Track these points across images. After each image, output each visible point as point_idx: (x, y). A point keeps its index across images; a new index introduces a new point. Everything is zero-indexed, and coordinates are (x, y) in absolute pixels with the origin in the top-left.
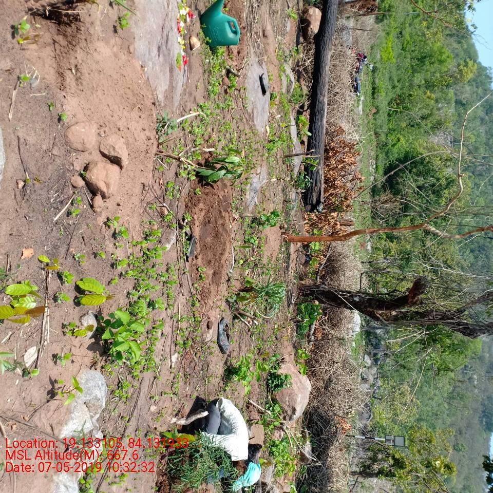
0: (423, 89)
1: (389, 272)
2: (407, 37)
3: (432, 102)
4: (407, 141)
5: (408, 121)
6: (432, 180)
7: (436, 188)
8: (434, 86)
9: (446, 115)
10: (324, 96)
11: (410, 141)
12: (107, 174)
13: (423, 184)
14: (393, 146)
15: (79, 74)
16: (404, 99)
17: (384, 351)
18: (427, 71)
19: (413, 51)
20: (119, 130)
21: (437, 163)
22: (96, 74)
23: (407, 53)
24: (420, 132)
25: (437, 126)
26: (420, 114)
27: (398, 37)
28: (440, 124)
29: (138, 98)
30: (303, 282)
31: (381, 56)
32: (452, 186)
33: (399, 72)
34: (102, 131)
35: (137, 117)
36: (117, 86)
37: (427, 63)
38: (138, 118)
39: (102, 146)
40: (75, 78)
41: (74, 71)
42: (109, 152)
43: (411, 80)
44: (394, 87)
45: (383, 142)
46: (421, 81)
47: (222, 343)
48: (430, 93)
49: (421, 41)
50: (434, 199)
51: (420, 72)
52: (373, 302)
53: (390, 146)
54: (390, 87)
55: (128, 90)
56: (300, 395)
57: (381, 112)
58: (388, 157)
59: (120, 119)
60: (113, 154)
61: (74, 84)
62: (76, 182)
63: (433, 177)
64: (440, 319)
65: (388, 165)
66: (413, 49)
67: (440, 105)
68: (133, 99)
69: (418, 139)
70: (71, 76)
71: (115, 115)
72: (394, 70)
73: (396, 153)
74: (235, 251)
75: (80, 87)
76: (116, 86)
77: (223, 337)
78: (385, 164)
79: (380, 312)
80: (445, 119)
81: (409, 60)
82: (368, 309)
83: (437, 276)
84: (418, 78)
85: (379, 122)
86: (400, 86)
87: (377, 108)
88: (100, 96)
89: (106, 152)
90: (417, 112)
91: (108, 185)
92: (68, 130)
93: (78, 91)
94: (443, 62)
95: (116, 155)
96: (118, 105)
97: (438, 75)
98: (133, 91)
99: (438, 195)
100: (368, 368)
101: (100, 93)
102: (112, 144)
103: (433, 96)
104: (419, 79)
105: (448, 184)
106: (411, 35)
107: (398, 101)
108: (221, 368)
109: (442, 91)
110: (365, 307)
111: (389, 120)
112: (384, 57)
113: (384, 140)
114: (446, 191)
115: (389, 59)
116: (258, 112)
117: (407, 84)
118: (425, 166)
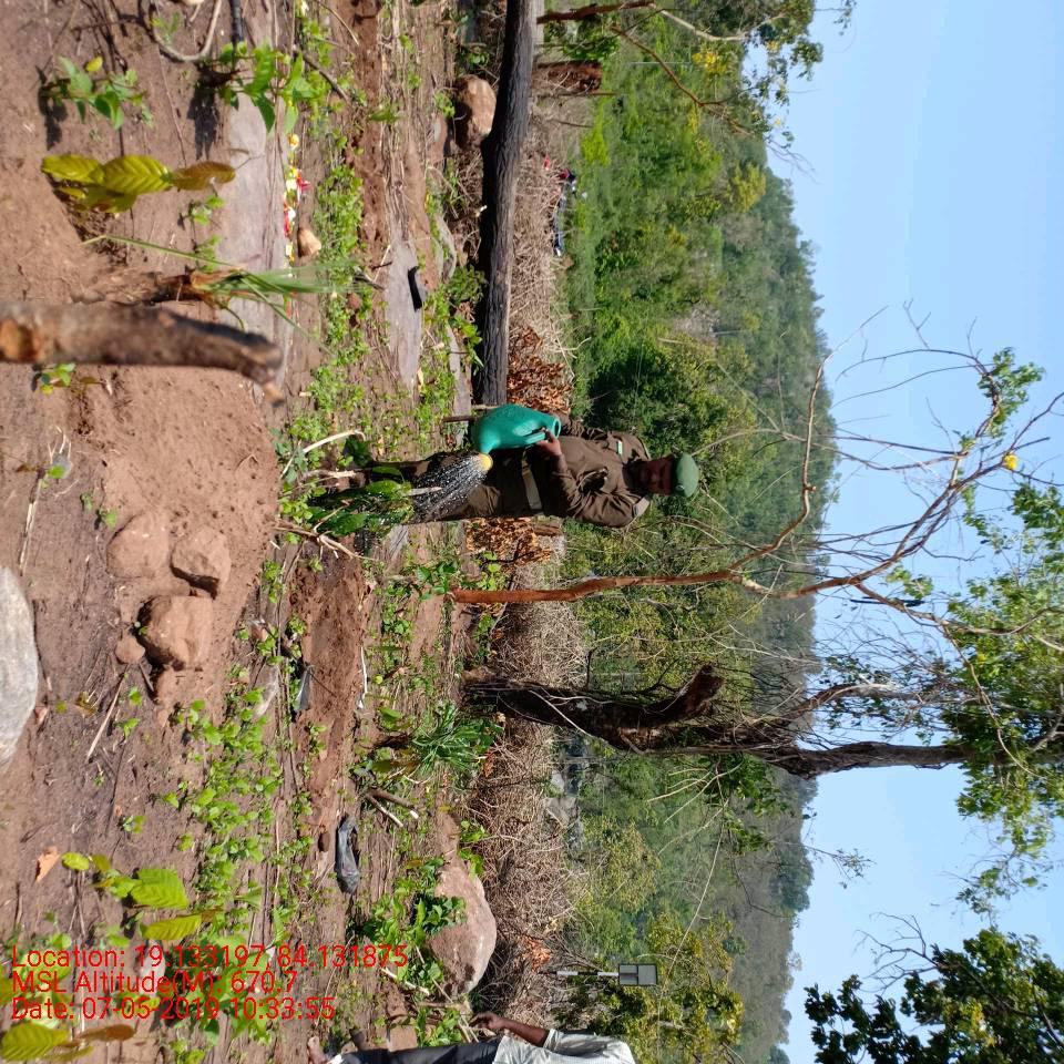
0: (663, 221)
1: (601, 598)
2: (633, 112)
3: (682, 249)
4: (633, 327)
5: (634, 287)
6: (681, 409)
7: (691, 426)
8: (684, 216)
9: (707, 277)
10: (505, 273)
11: (639, 328)
12: (191, 621)
13: (666, 416)
14: (606, 337)
15: (121, 395)
16: (628, 242)
17: (589, 760)
18: (672, 184)
19: (643, 142)
20: (215, 515)
21: (692, 374)
22: (160, 392)
23: (633, 146)
24: (658, 311)
25: (693, 297)
26: (658, 272)
27: (615, 112)
28: (696, 294)
29: (250, 437)
30: (471, 674)
31: (582, 150)
32: (720, 421)
33: (617, 184)
34: (179, 523)
35: (248, 477)
36: (205, 414)
37: (672, 168)
38: (248, 481)
39: (177, 556)
40: (112, 404)
41: (109, 387)
42: (193, 568)
43: (640, 202)
44: (607, 215)
45: (587, 328)
46: (659, 206)
47: (344, 874)
48: (679, 231)
49: (660, 122)
50: (686, 446)
51: (657, 187)
52: (615, 712)
53: (600, 337)
54: (599, 215)
55: (227, 420)
56: (482, 938)
57: (582, 266)
58: (596, 359)
59: (215, 489)
60: (201, 571)
61: (113, 419)
62: (128, 653)
63: (683, 402)
64: (744, 741)
65: (596, 375)
66: (644, 137)
67: (696, 256)
68: (239, 442)
69: (654, 323)
70: (104, 398)
71: (204, 482)
72: (607, 179)
73: (611, 353)
74: (367, 657)
75: (126, 425)
76: (203, 415)
77: (347, 859)
78: (591, 374)
79: (629, 731)
80: (706, 285)
81: (636, 159)
82: (606, 726)
83: (693, 602)
84: (653, 199)
85: (579, 286)
86: (619, 213)
87: (573, 257)
88: (172, 442)
89: (186, 569)
90: (653, 267)
91: (192, 647)
92: (116, 541)
93: (122, 436)
94: (703, 168)
95: (208, 573)
96: (209, 456)
97: (692, 194)
98: (239, 423)
99: (692, 440)
100: (560, 797)
101: (169, 436)
102: (201, 551)
103: (684, 237)
104: (655, 201)
105: (712, 417)
106: (640, 107)
107: (616, 245)
108: (341, 927)
109: (700, 227)
110: (600, 722)
111: (598, 283)
112: (588, 152)
113: (588, 324)
114: (709, 432)
115: (597, 157)
116: (406, 349)
117: (632, 209)
118: (668, 380)
